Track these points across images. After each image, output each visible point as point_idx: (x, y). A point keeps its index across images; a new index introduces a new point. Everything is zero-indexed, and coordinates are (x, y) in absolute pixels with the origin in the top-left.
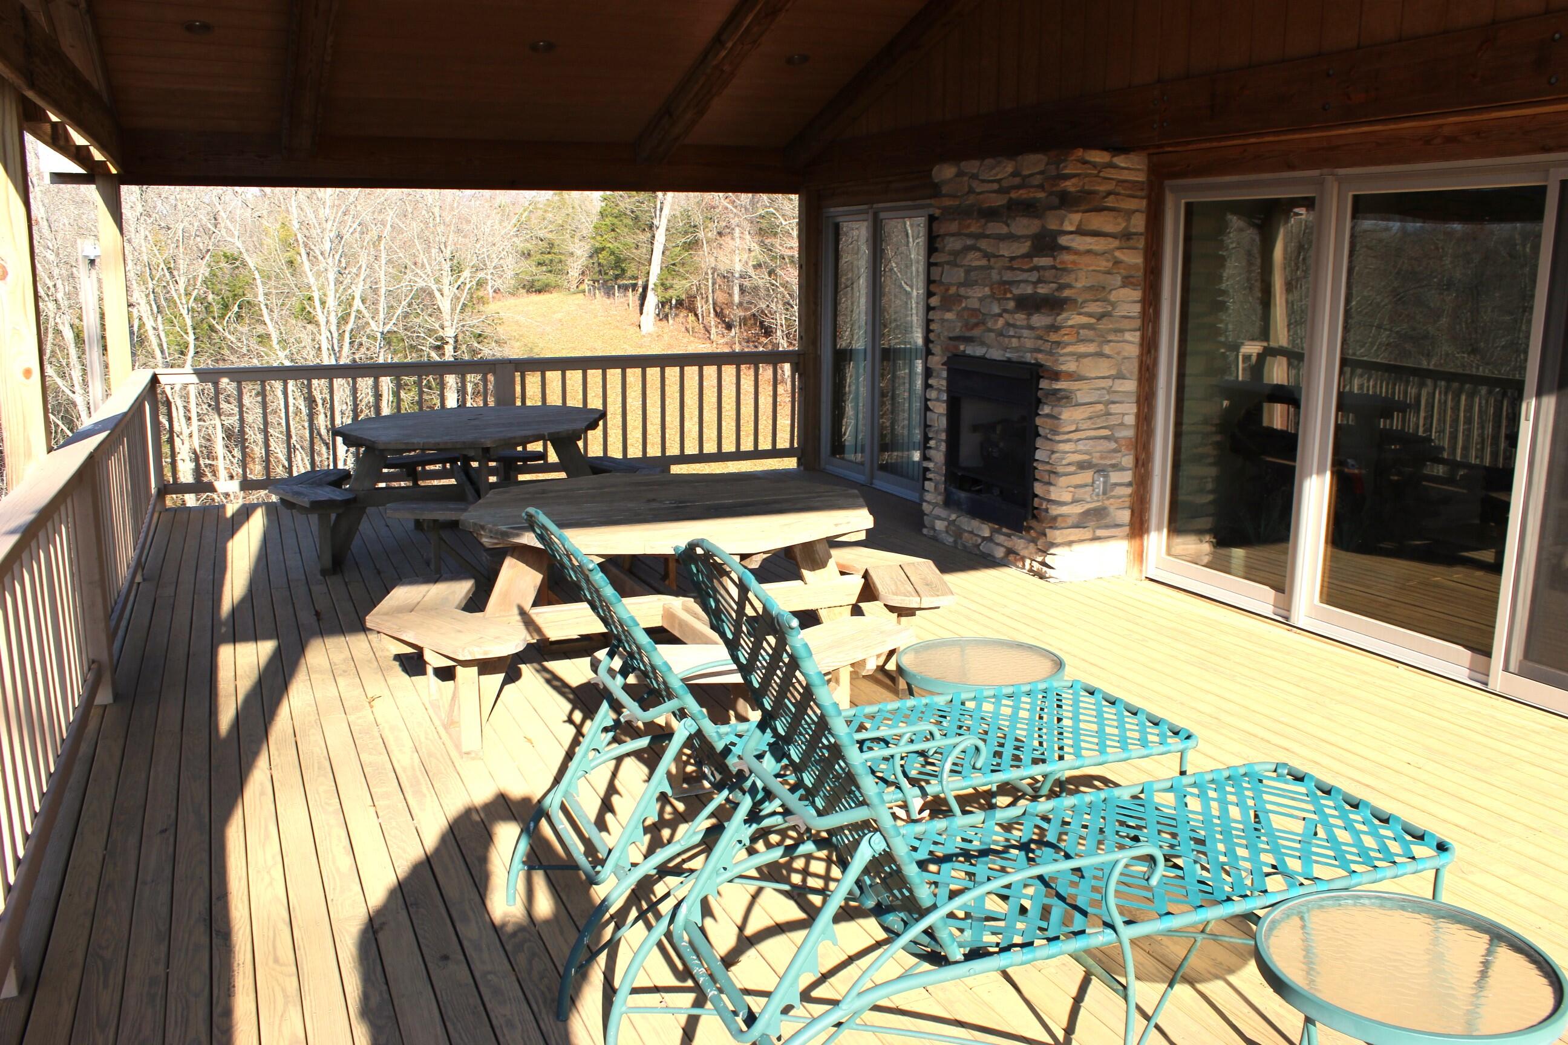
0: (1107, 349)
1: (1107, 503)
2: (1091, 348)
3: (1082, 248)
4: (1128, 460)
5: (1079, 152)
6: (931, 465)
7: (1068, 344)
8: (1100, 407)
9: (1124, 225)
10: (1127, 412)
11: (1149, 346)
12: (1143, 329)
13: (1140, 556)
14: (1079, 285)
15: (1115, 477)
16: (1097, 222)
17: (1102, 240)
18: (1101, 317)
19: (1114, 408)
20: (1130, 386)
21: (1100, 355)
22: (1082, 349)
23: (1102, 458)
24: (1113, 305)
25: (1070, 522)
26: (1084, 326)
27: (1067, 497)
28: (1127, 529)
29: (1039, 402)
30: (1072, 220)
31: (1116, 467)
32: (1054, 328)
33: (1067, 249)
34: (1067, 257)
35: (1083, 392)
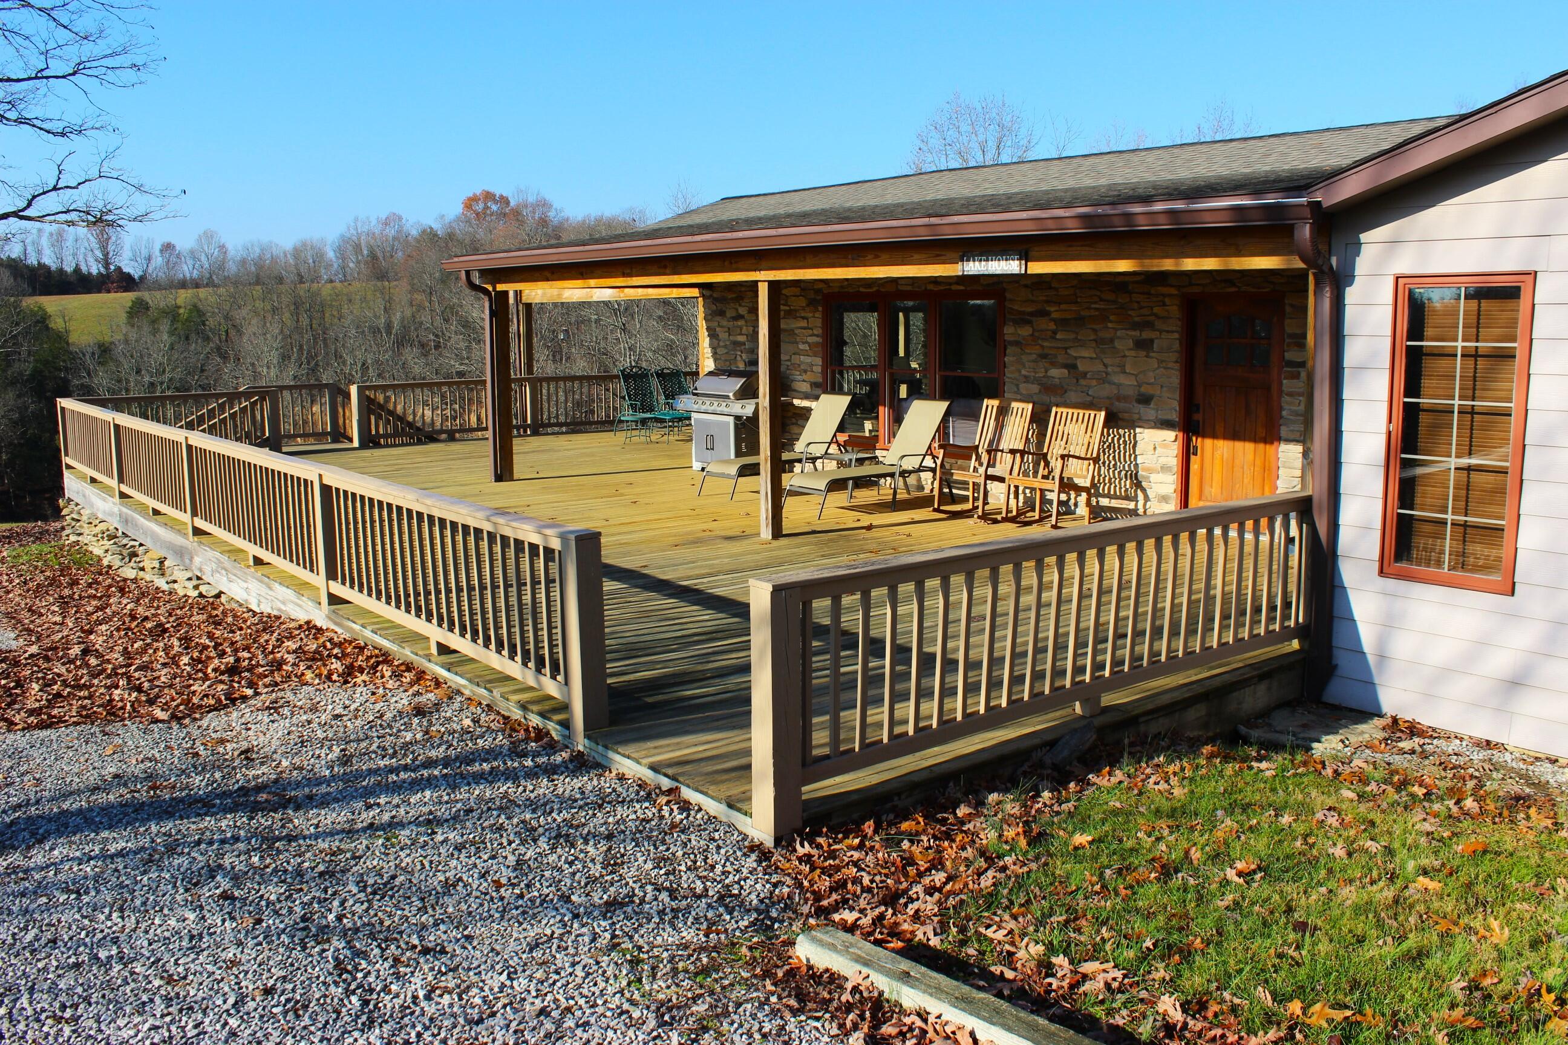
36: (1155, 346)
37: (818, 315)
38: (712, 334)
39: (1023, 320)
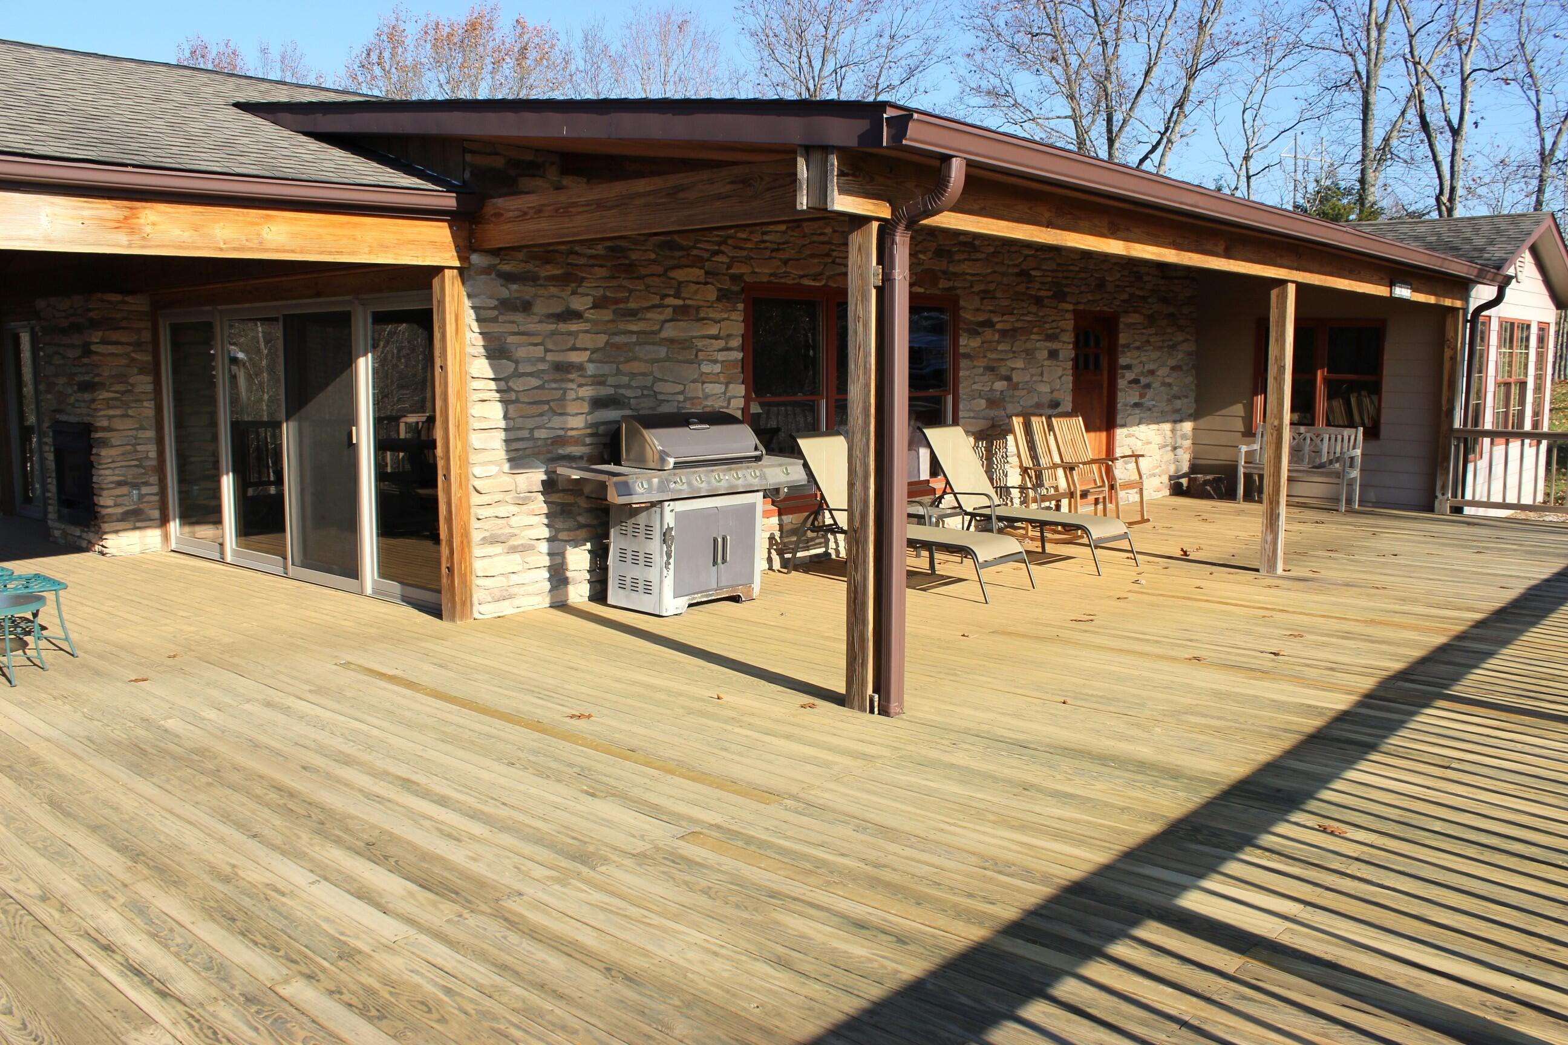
0: (130, 412)
1: (141, 506)
2: (118, 412)
3: (105, 352)
4: (154, 479)
5: (99, 295)
6: (49, 495)
7: (101, 410)
8: (129, 447)
9: (136, 337)
10: (152, 451)
11: (159, 409)
12: (155, 400)
13: (166, 537)
14: (106, 374)
15: (145, 490)
16: (114, 336)
17: (120, 347)
18: (123, 393)
19: (139, 448)
20: (151, 434)
21: (126, 416)
22: (111, 412)
23: (134, 478)
24: (132, 385)
25: (115, 518)
26: (112, 399)
27: (110, 503)
28: (158, 522)
29: (91, 447)
30: (96, 336)
31: (146, 484)
32: (93, 401)
33: (96, 353)
34: (96, 358)
35: (115, 439)
36: (1061, 356)
37: (738, 316)
38: (495, 351)
39: (973, 333)
